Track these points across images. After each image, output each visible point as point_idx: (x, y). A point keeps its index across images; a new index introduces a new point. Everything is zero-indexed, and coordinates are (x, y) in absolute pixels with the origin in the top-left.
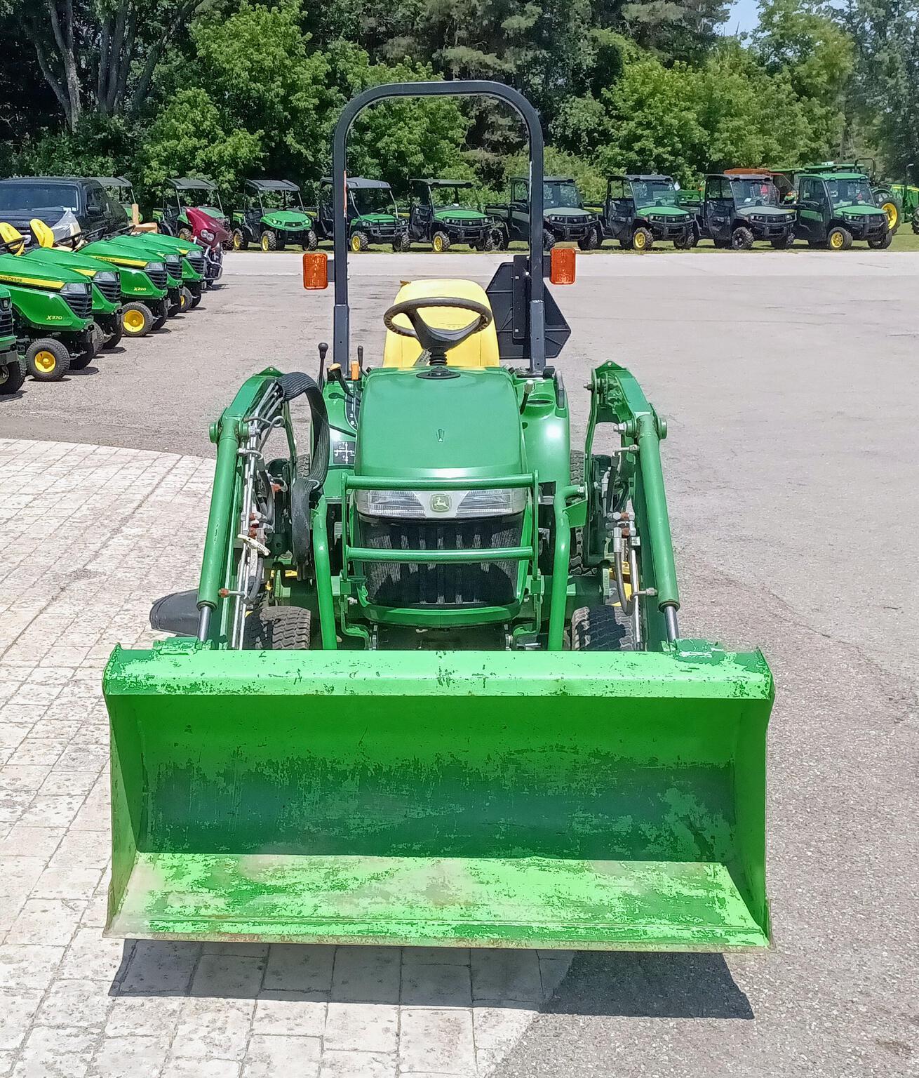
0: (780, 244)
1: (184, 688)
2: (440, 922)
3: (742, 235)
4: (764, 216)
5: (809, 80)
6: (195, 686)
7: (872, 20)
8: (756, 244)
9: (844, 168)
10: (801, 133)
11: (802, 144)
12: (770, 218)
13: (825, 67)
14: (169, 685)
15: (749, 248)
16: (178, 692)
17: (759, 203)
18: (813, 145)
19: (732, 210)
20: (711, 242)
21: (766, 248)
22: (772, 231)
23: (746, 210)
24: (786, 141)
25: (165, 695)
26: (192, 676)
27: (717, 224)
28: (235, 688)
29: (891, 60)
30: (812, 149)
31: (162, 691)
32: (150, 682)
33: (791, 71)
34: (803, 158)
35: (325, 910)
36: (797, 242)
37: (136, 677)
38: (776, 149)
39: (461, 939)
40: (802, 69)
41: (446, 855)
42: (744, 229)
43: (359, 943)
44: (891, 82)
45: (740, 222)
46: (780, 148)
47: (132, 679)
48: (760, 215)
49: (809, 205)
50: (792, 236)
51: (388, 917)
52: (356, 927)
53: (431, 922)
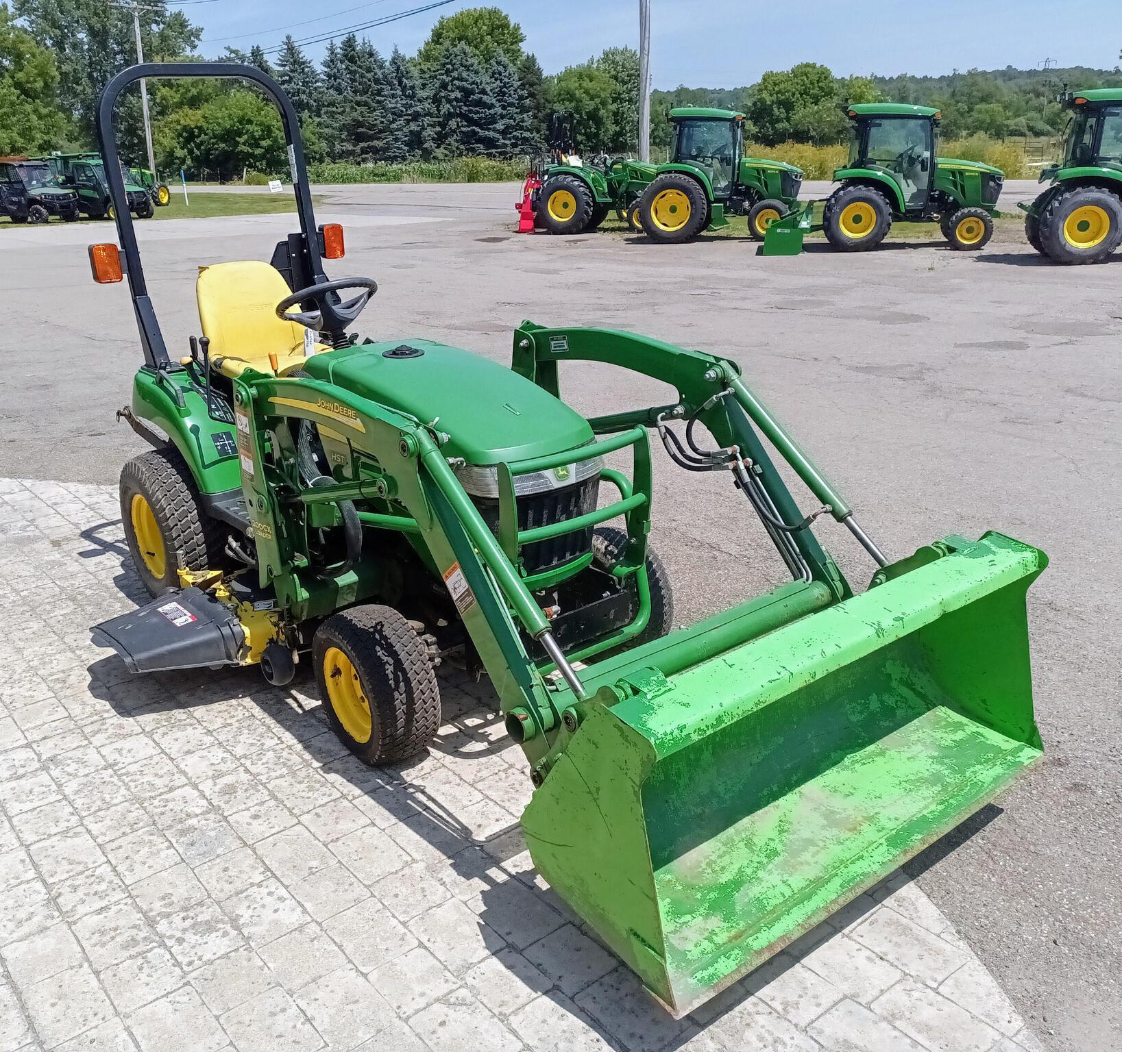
0: (69, 217)
1: (713, 726)
2: (875, 846)
3: (38, 211)
4: (53, 195)
5: (29, 85)
6: (719, 719)
7: (51, 38)
8: (51, 218)
9: (88, 156)
10: (35, 128)
11: (39, 137)
12: (58, 197)
13: (39, 75)
14: (699, 729)
15: (46, 222)
16: (708, 733)
17: (44, 185)
18: (46, 138)
19: (23, 192)
20: (8, 219)
21: (60, 221)
22: (62, 206)
23: (36, 191)
24: (26, 133)
25: (699, 741)
26: (713, 710)
27: (13, 203)
28: (750, 707)
29: (75, 70)
30: (45, 141)
31: (695, 738)
32: (685, 732)
33: (12, 77)
34: (41, 148)
35: (797, 882)
36: (82, 215)
37: (671, 734)
38: (20, 142)
39: (905, 852)
40: (20, 76)
41: (799, 783)
42: (38, 206)
43: (853, 898)
44: (80, 88)
45: (33, 201)
46: (22, 140)
47: (670, 737)
48: (49, 195)
49: (84, 185)
50: (77, 211)
51: (842, 862)
52: (835, 884)
53: (870, 849)
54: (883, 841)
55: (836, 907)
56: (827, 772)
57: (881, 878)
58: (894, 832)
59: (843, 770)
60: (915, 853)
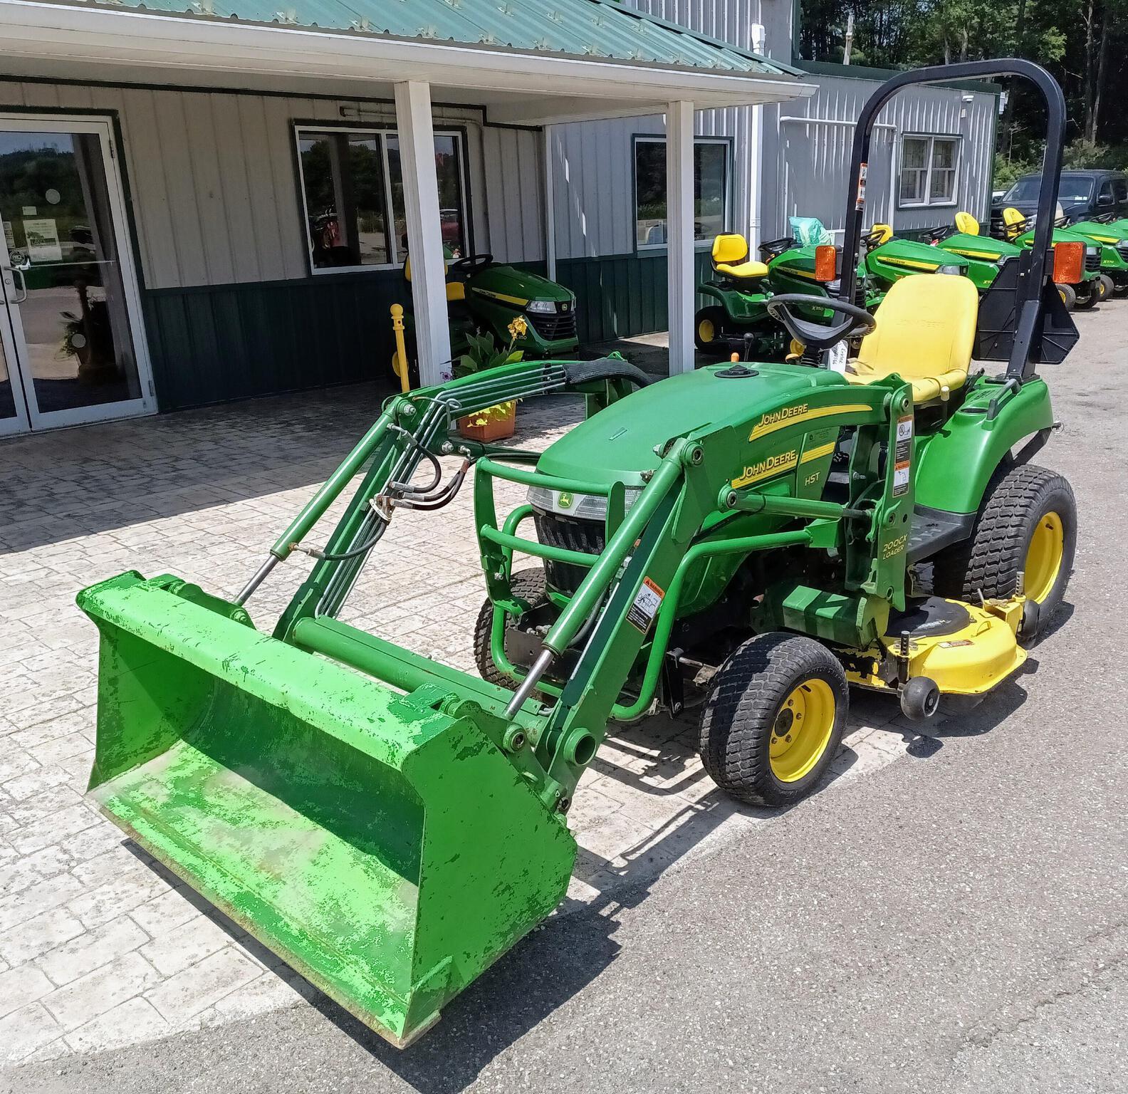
6: (117, 618)
51: (219, 862)
52: (191, 860)
53: (234, 880)
54: (246, 889)
55: (167, 864)
56: (348, 845)
57: (199, 891)
58: (257, 896)
59: (354, 856)
60: (230, 915)
